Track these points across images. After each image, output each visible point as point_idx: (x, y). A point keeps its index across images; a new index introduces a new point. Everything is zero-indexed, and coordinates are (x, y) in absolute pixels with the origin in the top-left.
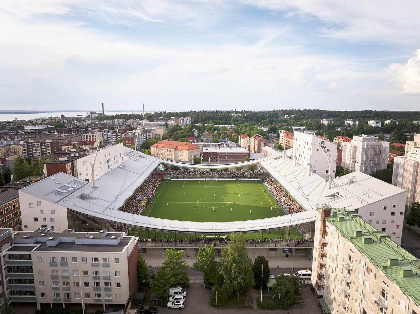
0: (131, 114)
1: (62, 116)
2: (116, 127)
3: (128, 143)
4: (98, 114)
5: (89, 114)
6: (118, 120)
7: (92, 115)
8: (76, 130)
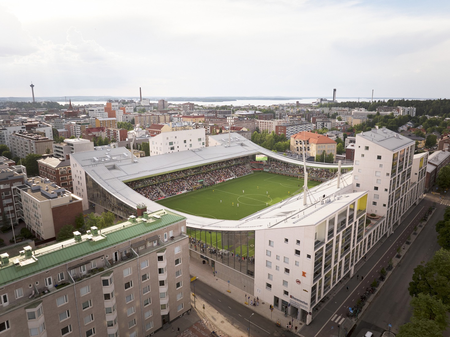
0: (357, 102)
1: (298, 102)
2: (315, 115)
3: (280, 132)
4: (328, 101)
5: (319, 101)
6: (336, 108)
7: (322, 101)
8: (279, 116)
